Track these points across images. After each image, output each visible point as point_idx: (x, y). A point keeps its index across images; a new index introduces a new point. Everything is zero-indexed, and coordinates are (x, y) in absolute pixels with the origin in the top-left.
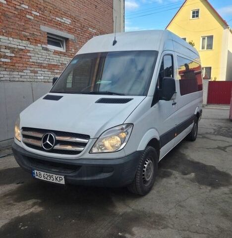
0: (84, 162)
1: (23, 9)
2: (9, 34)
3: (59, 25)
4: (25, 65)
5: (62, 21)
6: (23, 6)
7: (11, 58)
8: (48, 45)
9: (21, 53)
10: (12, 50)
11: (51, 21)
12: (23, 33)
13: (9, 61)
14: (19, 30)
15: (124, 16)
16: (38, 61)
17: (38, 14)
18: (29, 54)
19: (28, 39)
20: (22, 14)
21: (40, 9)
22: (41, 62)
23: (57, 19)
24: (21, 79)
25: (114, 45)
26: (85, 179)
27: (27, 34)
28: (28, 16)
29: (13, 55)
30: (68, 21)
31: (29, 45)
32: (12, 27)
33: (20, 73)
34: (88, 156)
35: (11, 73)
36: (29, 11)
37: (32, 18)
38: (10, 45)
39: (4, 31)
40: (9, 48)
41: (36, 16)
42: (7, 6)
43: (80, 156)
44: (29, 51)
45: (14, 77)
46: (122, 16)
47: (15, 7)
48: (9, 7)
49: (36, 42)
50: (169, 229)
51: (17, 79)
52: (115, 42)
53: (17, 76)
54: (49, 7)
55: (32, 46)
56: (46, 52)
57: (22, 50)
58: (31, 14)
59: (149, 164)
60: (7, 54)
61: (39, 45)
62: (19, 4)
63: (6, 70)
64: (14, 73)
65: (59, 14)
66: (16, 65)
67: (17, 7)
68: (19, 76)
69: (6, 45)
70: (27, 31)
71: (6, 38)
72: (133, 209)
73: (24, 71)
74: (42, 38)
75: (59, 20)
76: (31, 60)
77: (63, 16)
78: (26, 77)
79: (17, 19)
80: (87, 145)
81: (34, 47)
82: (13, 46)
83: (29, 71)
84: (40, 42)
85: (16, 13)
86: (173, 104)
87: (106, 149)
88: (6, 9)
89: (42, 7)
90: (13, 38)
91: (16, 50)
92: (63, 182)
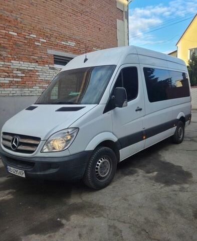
0: (37, 160)
1: (32, 38)
2: (20, 59)
3: (64, 48)
4: (34, 83)
5: (67, 44)
6: (31, 35)
7: (22, 77)
8: (55, 65)
9: (31, 73)
10: (23, 71)
11: (57, 45)
12: (32, 57)
13: (20, 80)
14: (29, 55)
15: (128, 34)
16: (46, 79)
17: (45, 41)
18: (37, 74)
19: (37, 61)
20: (31, 42)
21: (47, 37)
22: (48, 79)
23: (63, 43)
24: (31, 94)
25: (85, 62)
26: (39, 173)
27: (35, 57)
28: (36, 43)
29: (24, 75)
30: (73, 44)
31: (37, 67)
32: (22, 53)
33: (30, 89)
34: (39, 154)
35: (23, 89)
36: (37, 39)
37: (40, 44)
38: (21, 68)
39: (15, 57)
40: (20, 70)
41: (43, 43)
42: (18, 37)
43: (34, 155)
44: (37, 71)
45: (24, 93)
46: (126, 34)
47: (25, 38)
48: (19, 38)
49: (44, 63)
50: (102, 218)
51: (28, 94)
52: (86, 60)
53: (27, 92)
54: (54, 34)
55: (40, 67)
56: (53, 71)
57: (31, 70)
58: (39, 41)
59: (103, 163)
60: (18, 75)
61: (46, 65)
62: (28, 34)
63: (17, 88)
64: (25, 89)
65: (65, 39)
66: (27, 82)
67: (27, 37)
68: (29, 92)
69: (18, 67)
70: (35, 55)
71: (18, 62)
72: (83, 201)
73: (34, 87)
74: (49, 60)
75: (65, 43)
76: (39, 78)
77: (68, 40)
78: (36, 92)
79: (27, 46)
80: (39, 146)
81: (42, 67)
82: (23, 68)
83: (38, 87)
84: (47, 63)
85: (26, 41)
86: (136, 110)
87: (54, 149)
88: (17, 40)
89: (49, 35)
90: (23, 62)
91: (26, 71)
92: (24, 176)
